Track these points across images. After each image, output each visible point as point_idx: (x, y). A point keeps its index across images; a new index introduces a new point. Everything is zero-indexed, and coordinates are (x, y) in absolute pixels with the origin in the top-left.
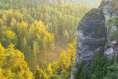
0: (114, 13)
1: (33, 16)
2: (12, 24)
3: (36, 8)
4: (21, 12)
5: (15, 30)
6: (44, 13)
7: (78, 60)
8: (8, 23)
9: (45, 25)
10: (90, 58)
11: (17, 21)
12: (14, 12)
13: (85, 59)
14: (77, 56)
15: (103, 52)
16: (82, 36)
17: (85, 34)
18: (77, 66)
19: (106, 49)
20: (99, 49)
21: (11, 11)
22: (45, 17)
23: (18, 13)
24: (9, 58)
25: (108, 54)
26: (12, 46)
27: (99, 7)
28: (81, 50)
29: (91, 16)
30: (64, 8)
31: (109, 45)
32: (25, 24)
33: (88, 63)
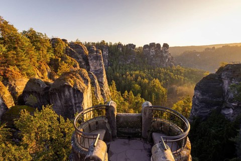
0: (234, 79)
1: (152, 75)
2: (138, 80)
3: (154, 70)
4: (144, 72)
5: (140, 84)
6: (159, 74)
7: (194, 114)
8: (136, 79)
9: (161, 82)
10: (206, 114)
11: (142, 78)
12: (140, 72)
13: (201, 114)
14: (193, 110)
15: (220, 110)
16: (200, 96)
17: (203, 94)
18: (194, 119)
19: (224, 109)
20: (215, 108)
21: (137, 72)
22: (160, 76)
23: (142, 73)
24: (137, 103)
25: (226, 113)
26: (139, 95)
27: (216, 73)
28: (198, 106)
29: (209, 80)
30: (175, 71)
31: (228, 106)
32: (146, 81)
33: (204, 118)
